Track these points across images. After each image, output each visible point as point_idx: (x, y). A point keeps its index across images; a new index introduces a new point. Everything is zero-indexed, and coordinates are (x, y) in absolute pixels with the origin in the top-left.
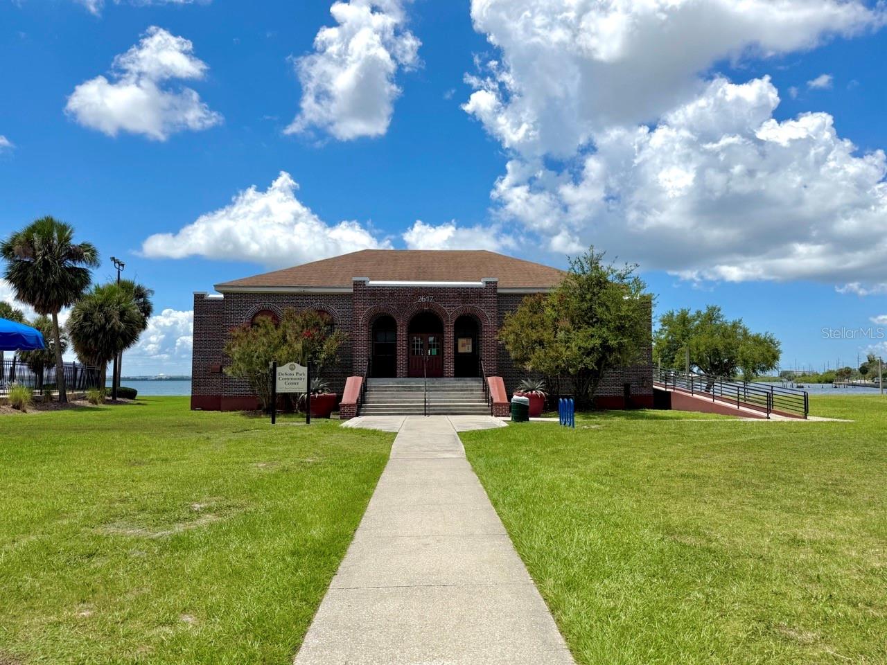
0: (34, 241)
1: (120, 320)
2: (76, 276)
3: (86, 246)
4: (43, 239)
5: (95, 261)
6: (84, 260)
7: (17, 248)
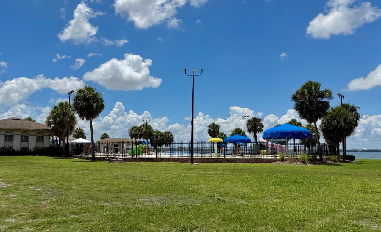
0: (305, 92)
1: (344, 123)
2: (323, 105)
3: (327, 91)
4: (308, 91)
5: (331, 97)
6: (326, 97)
7: (298, 96)
